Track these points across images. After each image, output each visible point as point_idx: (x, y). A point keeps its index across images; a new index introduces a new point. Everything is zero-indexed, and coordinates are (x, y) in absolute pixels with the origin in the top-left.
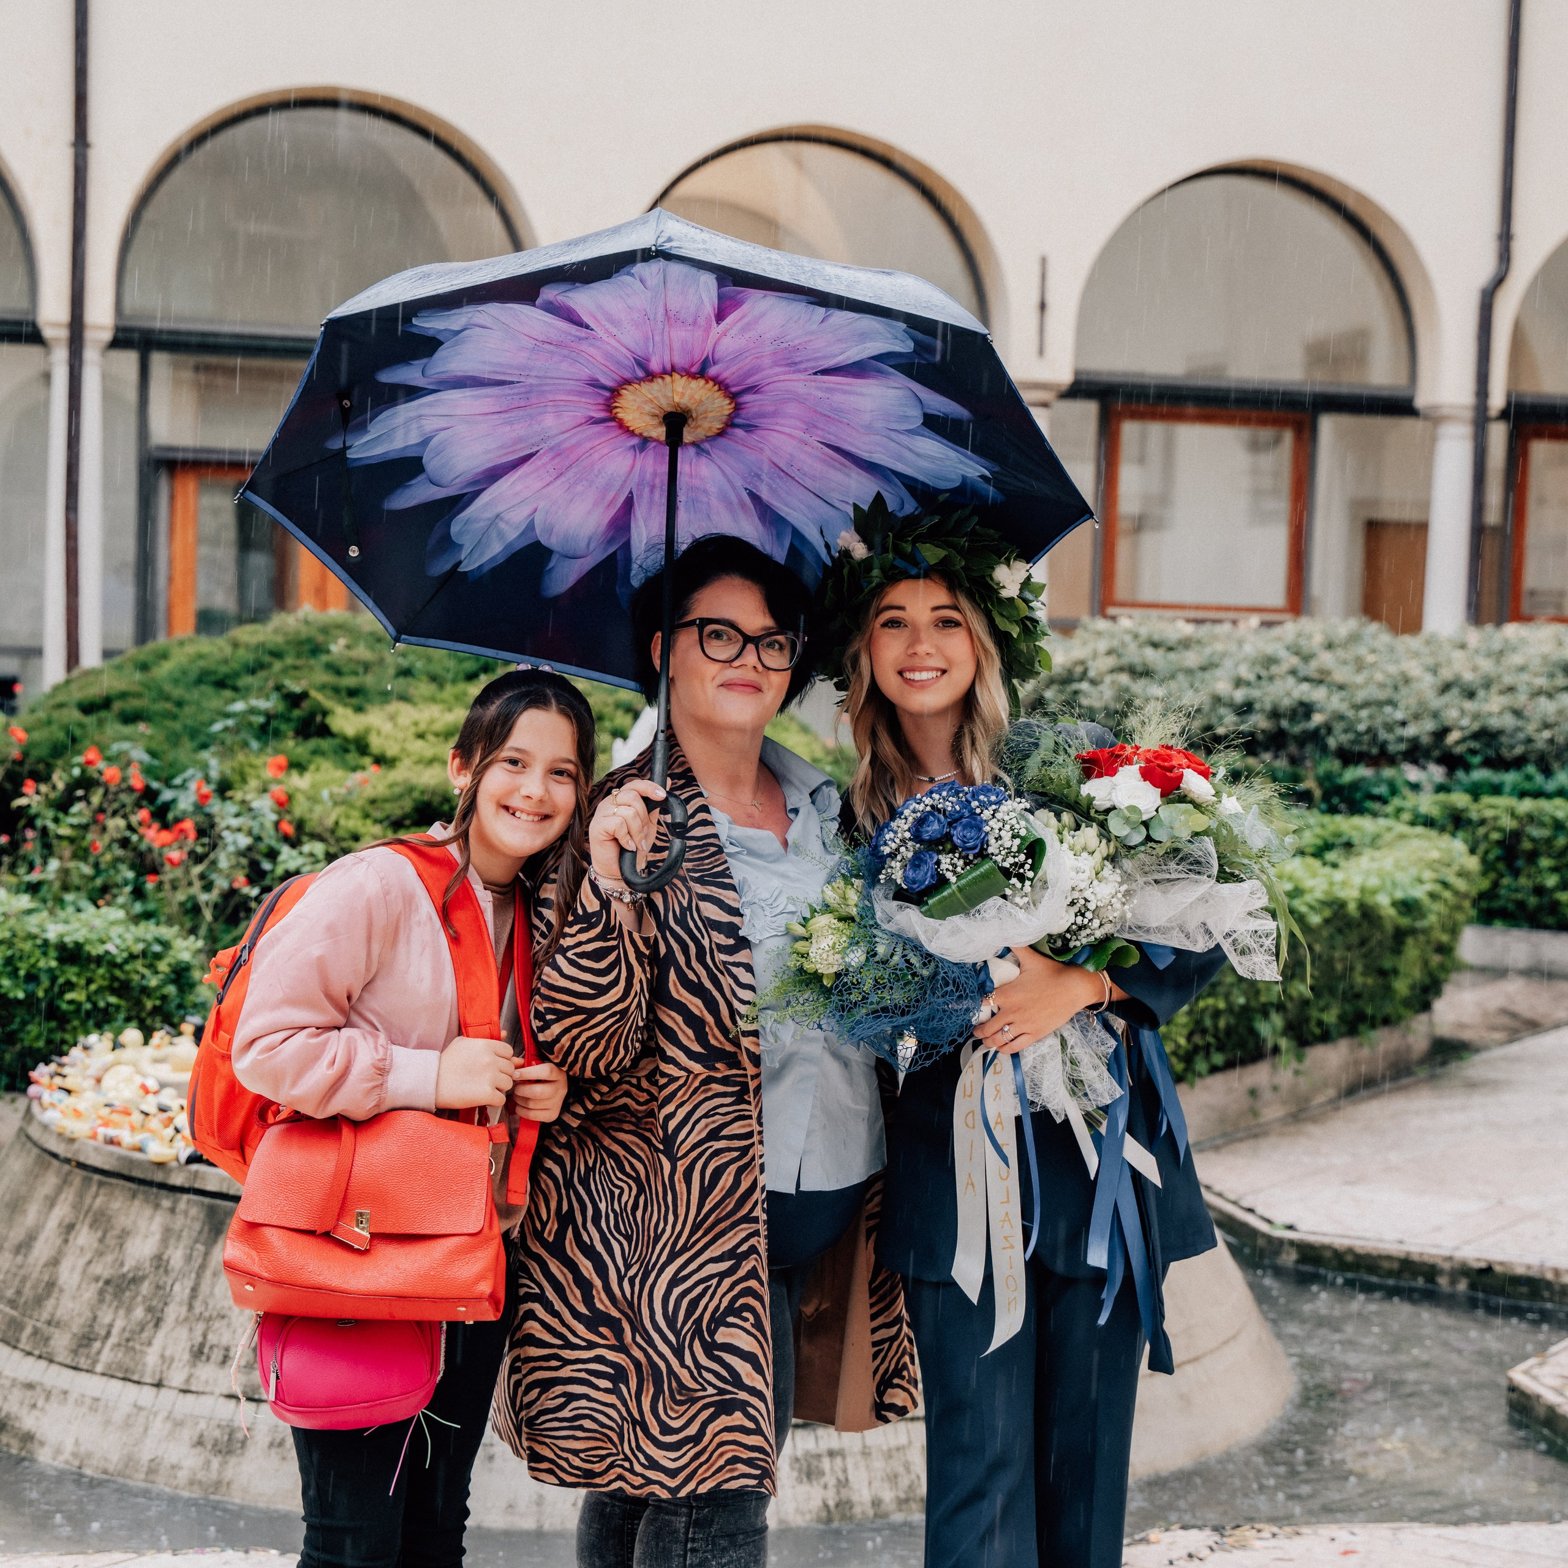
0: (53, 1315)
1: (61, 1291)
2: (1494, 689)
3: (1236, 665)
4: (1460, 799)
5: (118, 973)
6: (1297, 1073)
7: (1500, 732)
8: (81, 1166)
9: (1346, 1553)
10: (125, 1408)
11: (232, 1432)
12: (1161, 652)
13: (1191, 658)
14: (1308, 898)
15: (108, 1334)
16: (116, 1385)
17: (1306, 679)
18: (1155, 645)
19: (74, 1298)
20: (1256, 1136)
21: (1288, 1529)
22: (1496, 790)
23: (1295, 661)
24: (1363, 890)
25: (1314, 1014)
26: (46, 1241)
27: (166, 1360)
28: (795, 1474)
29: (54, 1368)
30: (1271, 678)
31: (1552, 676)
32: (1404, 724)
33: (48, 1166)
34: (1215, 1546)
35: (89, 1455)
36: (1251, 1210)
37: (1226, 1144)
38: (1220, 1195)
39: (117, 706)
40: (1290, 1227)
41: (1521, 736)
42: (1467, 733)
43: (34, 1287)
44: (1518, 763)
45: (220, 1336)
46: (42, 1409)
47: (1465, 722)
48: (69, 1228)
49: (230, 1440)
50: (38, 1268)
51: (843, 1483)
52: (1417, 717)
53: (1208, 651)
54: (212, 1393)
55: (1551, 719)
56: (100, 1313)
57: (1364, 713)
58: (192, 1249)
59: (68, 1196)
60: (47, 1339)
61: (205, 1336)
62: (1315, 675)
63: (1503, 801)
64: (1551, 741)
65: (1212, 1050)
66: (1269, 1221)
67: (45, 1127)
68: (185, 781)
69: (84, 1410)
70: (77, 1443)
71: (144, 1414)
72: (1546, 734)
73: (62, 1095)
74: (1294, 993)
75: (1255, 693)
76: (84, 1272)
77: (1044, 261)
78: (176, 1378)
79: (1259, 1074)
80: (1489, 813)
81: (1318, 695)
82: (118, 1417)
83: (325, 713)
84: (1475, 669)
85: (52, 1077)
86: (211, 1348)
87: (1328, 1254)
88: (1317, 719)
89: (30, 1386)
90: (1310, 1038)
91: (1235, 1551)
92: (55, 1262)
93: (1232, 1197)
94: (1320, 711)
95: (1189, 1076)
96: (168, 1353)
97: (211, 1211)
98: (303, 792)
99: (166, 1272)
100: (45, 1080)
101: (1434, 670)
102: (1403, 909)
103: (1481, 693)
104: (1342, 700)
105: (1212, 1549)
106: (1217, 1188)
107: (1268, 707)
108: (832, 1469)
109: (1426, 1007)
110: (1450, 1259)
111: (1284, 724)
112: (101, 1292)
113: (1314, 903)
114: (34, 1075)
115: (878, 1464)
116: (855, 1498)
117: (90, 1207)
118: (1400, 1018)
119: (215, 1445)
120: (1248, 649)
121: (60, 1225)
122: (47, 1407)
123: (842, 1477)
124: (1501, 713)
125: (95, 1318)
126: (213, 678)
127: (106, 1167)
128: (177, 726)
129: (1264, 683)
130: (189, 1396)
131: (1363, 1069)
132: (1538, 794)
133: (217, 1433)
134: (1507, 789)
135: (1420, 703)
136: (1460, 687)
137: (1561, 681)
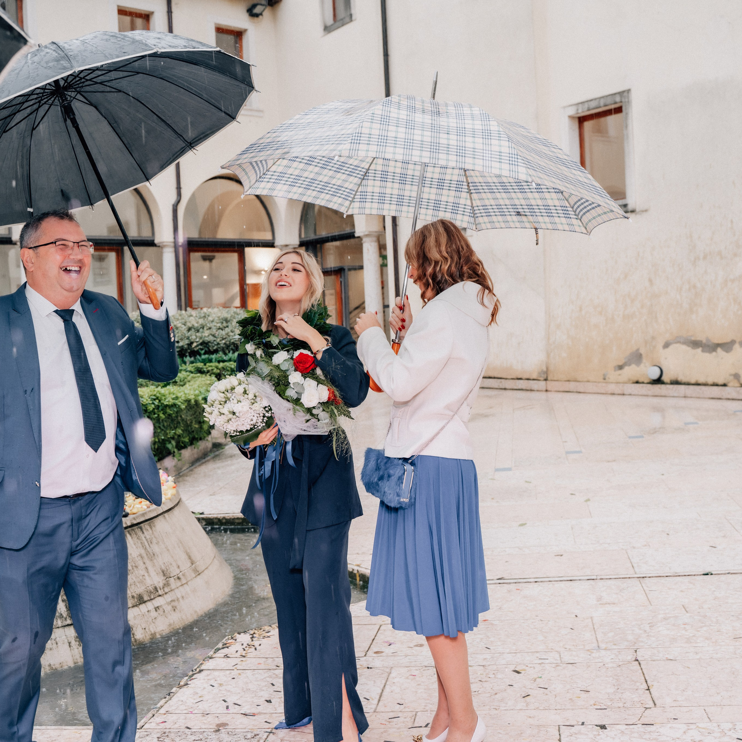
2: (205, 328)
4: (200, 365)
6: (179, 460)
7: (209, 342)
14: (180, 399)
22: (210, 361)
25: (183, 439)
31: (222, 323)
32: (178, 342)
40: (202, 514)
41: (215, 343)
42: (198, 343)
44: (216, 351)
47: (198, 340)
52: (182, 339)
55: (224, 337)
63: (214, 364)
64: (225, 344)
72: (224, 341)
74: (177, 433)
80: (210, 368)
84: (197, 323)
87: (215, 521)
90: (182, 448)
101: (185, 324)
103: (201, 330)
105: (252, 640)
109: (210, 434)
113: (182, 401)
118: (205, 437)
124: (209, 336)
131: (196, 456)
132: (224, 361)
134: (214, 360)
135: (182, 335)
136: (194, 329)
137: (225, 324)
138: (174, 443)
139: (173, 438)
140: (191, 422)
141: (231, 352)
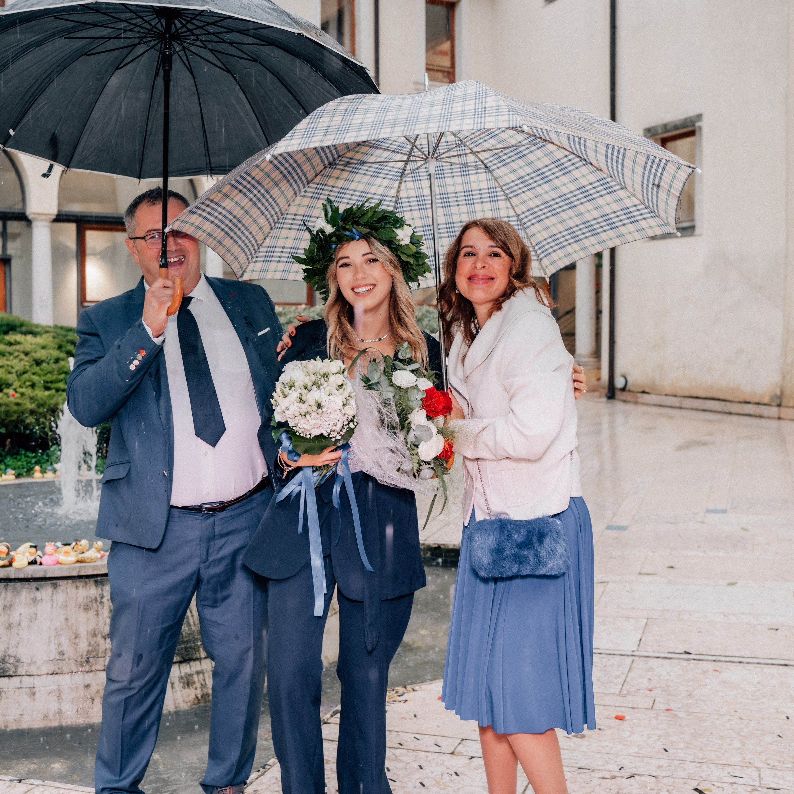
21: (409, 688)
28: (182, 684)
51: (203, 686)
108: (199, 681)
123: (203, 683)
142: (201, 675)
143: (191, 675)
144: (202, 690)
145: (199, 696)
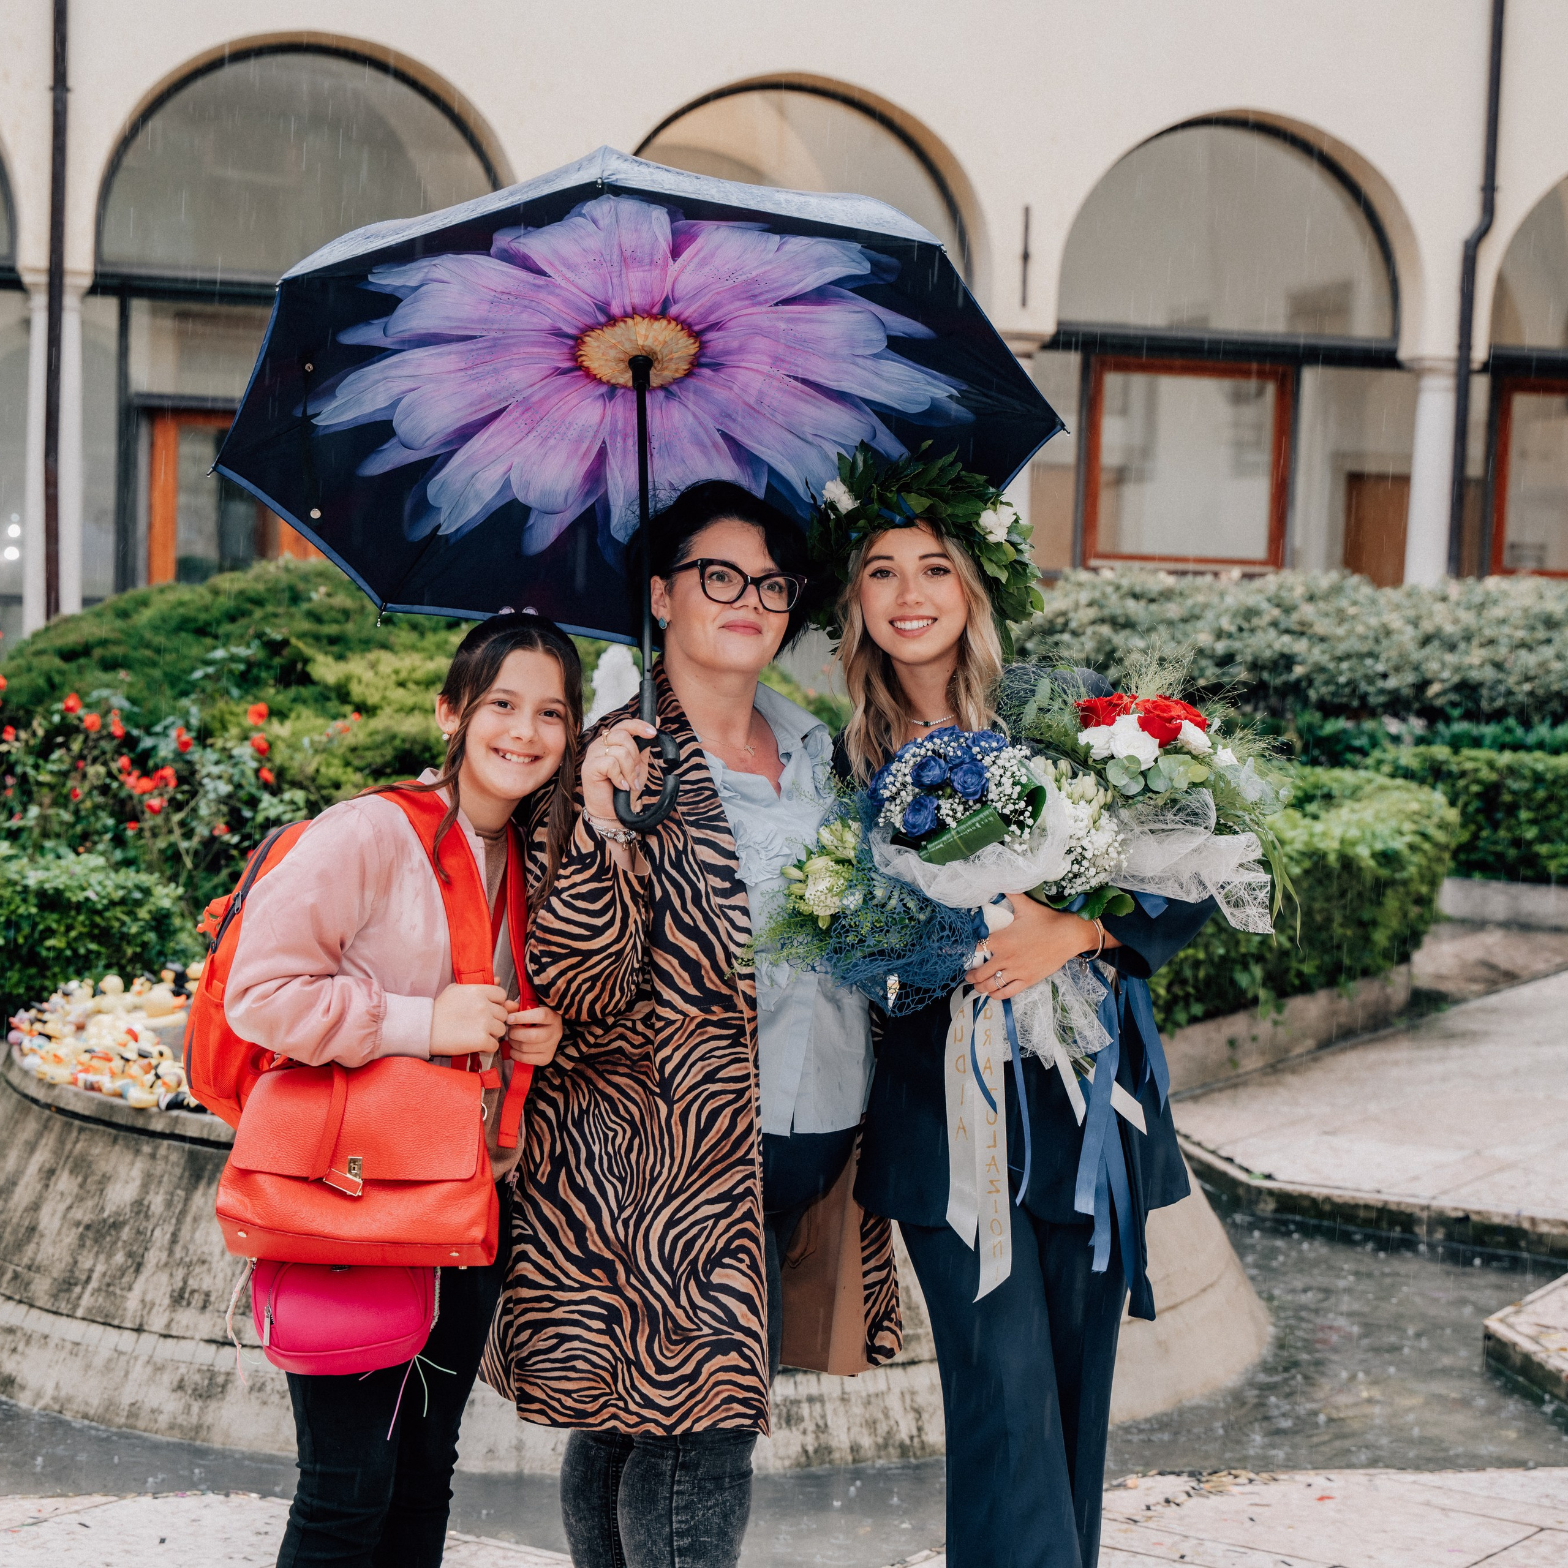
0: (33, 1260)
1: (42, 1236)
2: (1475, 642)
3: (1218, 617)
4: (1441, 752)
5: (98, 919)
6: (1276, 1023)
7: (1481, 684)
8: (61, 1111)
9: (1322, 1499)
10: (105, 1353)
11: (212, 1374)
12: (1143, 603)
13: (1173, 610)
14: (1288, 849)
15: (89, 1279)
16: (96, 1330)
17: (1287, 631)
18: (1136, 596)
19: (54, 1243)
20: (1235, 1086)
21: (1265, 1475)
22: (1477, 742)
23: (1276, 612)
24: (1342, 841)
25: (1294, 964)
26: (26, 1187)
27: (147, 1305)
29: (35, 1312)
30: (1252, 631)
31: (1533, 628)
32: (1385, 676)
33: (26, 1112)
34: (1192, 1492)
35: (69, 1399)
36: (1230, 1160)
37: (1204, 1094)
38: (1199, 1144)
39: (98, 652)
40: (1269, 1177)
41: (1502, 688)
42: (1447, 685)
43: (15, 1231)
44: (1498, 716)
45: (202, 1281)
46: (23, 1354)
47: (1446, 675)
48: (49, 1174)
49: (210, 1385)
50: (18, 1214)
51: (822, 1429)
52: (1397, 669)
53: (1190, 602)
54: (192, 1338)
55: (1532, 673)
56: (80, 1258)
57: (1345, 665)
58: (172, 1194)
59: (49, 1141)
60: (28, 1284)
61: (185, 1282)
62: (1296, 627)
63: (1483, 754)
64: (1531, 694)
65: (1192, 1000)
66: (1247, 1171)
67: (26, 1073)
68: (166, 728)
69: (64, 1354)
70: (57, 1386)
71: (123, 1358)
72: (1527, 687)
73: (42, 1041)
75: (1237, 645)
76: (64, 1217)
77: (1027, 211)
78: (157, 1322)
79: (1237, 1025)
80: (1469, 766)
81: (1300, 647)
82: (99, 1362)
83: (306, 661)
84: (1456, 621)
85: (32, 1023)
86: (193, 1292)
87: (1306, 1203)
88: (1299, 671)
89: (11, 1331)
90: (1289, 989)
91: (1212, 1497)
92: (35, 1207)
93: (1211, 1147)
94: (1300, 664)
95: (1169, 1026)
96: (148, 1298)
97: (192, 1156)
98: (283, 740)
99: (147, 1217)
100: (26, 1026)
101: (1415, 623)
102: (1383, 861)
103: (1462, 646)
104: (1323, 652)
105: (1189, 1495)
106: (1196, 1137)
107: (1249, 658)
108: (811, 1414)
109: (1405, 958)
110: (1427, 1208)
111: (1266, 676)
112: (82, 1237)
114: (14, 1021)
115: (857, 1410)
116: (834, 1443)
117: (71, 1152)
118: (1379, 969)
119: (195, 1390)
120: (1230, 600)
121: (40, 1170)
122: (27, 1351)
123: (821, 1423)
124: (1482, 665)
125: (76, 1262)
126: (192, 625)
127: (87, 1113)
128: (157, 673)
129: (1245, 634)
130: (170, 1341)
131: (1342, 1019)
132: (1516, 747)
133: (197, 1377)
134: (1487, 741)
135: (1401, 656)
136: (1441, 640)
137: (1541, 634)
138: (1258, 971)
139: (1259, 958)
140: (1329, 920)
141: (1548, 722)
142: (817, 1407)
143: (797, 1402)
144: (817, 1438)
145: (810, 1449)
